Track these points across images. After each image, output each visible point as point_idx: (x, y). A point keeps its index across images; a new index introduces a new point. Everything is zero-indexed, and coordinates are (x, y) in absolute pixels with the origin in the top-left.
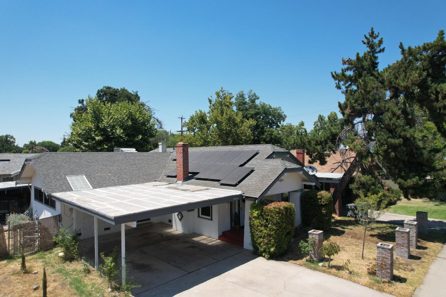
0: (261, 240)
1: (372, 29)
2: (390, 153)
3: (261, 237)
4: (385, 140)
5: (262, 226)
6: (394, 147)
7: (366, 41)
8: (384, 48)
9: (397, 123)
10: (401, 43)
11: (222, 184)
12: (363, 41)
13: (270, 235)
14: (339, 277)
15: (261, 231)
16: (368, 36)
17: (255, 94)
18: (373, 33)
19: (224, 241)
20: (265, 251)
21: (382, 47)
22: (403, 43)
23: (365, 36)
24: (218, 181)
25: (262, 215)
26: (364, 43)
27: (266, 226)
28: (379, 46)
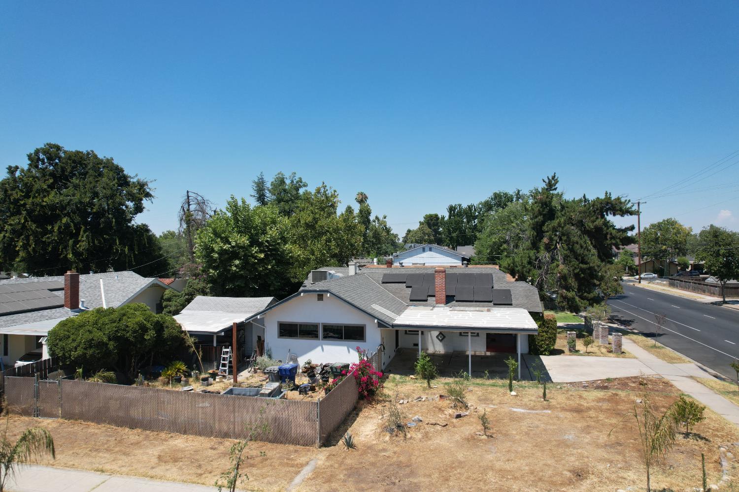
0: (543, 342)
1: (555, 173)
2: (580, 275)
3: (542, 340)
4: (577, 265)
5: (543, 332)
6: (582, 270)
7: (547, 181)
8: (557, 188)
9: (585, 253)
10: (584, 195)
11: (494, 304)
12: (543, 180)
13: (550, 338)
14: (597, 356)
15: (542, 336)
16: (550, 178)
17: (300, 179)
18: (554, 176)
19: (493, 351)
20: (545, 350)
21: (555, 187)
22: (586, 195)
23: (548, 177)
24: (491, 302)
25: (544, 325)
26: (544, 181)
27: (546, 332)
28: (555, 185)
